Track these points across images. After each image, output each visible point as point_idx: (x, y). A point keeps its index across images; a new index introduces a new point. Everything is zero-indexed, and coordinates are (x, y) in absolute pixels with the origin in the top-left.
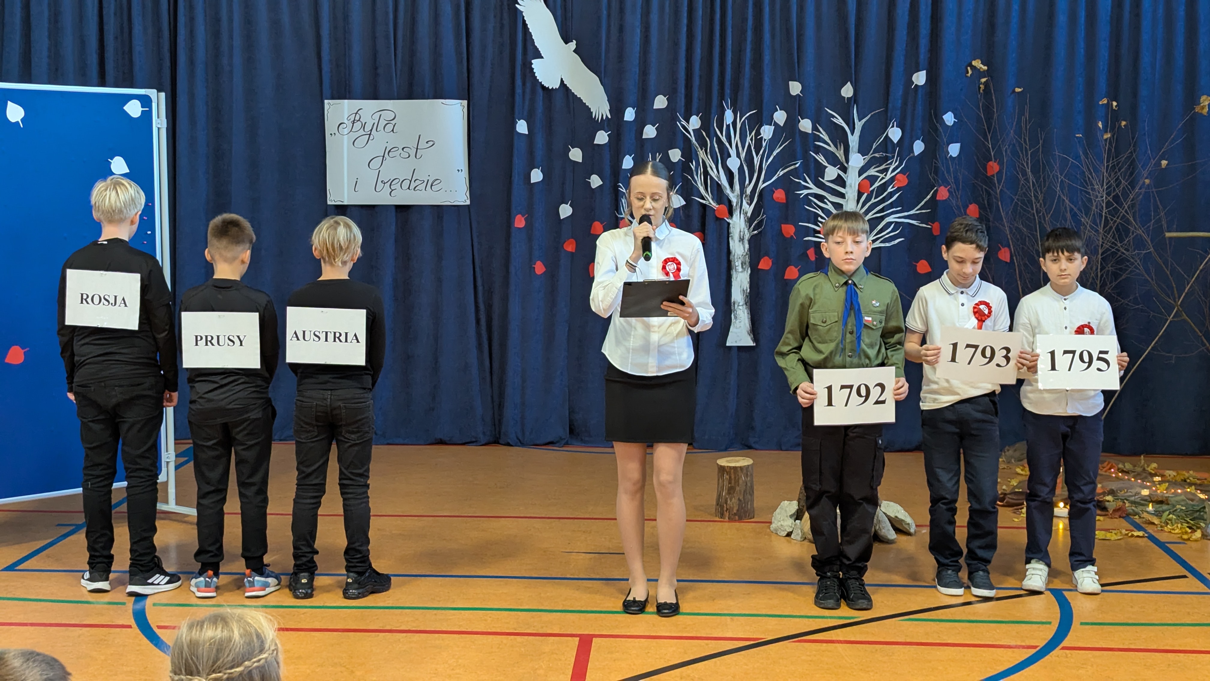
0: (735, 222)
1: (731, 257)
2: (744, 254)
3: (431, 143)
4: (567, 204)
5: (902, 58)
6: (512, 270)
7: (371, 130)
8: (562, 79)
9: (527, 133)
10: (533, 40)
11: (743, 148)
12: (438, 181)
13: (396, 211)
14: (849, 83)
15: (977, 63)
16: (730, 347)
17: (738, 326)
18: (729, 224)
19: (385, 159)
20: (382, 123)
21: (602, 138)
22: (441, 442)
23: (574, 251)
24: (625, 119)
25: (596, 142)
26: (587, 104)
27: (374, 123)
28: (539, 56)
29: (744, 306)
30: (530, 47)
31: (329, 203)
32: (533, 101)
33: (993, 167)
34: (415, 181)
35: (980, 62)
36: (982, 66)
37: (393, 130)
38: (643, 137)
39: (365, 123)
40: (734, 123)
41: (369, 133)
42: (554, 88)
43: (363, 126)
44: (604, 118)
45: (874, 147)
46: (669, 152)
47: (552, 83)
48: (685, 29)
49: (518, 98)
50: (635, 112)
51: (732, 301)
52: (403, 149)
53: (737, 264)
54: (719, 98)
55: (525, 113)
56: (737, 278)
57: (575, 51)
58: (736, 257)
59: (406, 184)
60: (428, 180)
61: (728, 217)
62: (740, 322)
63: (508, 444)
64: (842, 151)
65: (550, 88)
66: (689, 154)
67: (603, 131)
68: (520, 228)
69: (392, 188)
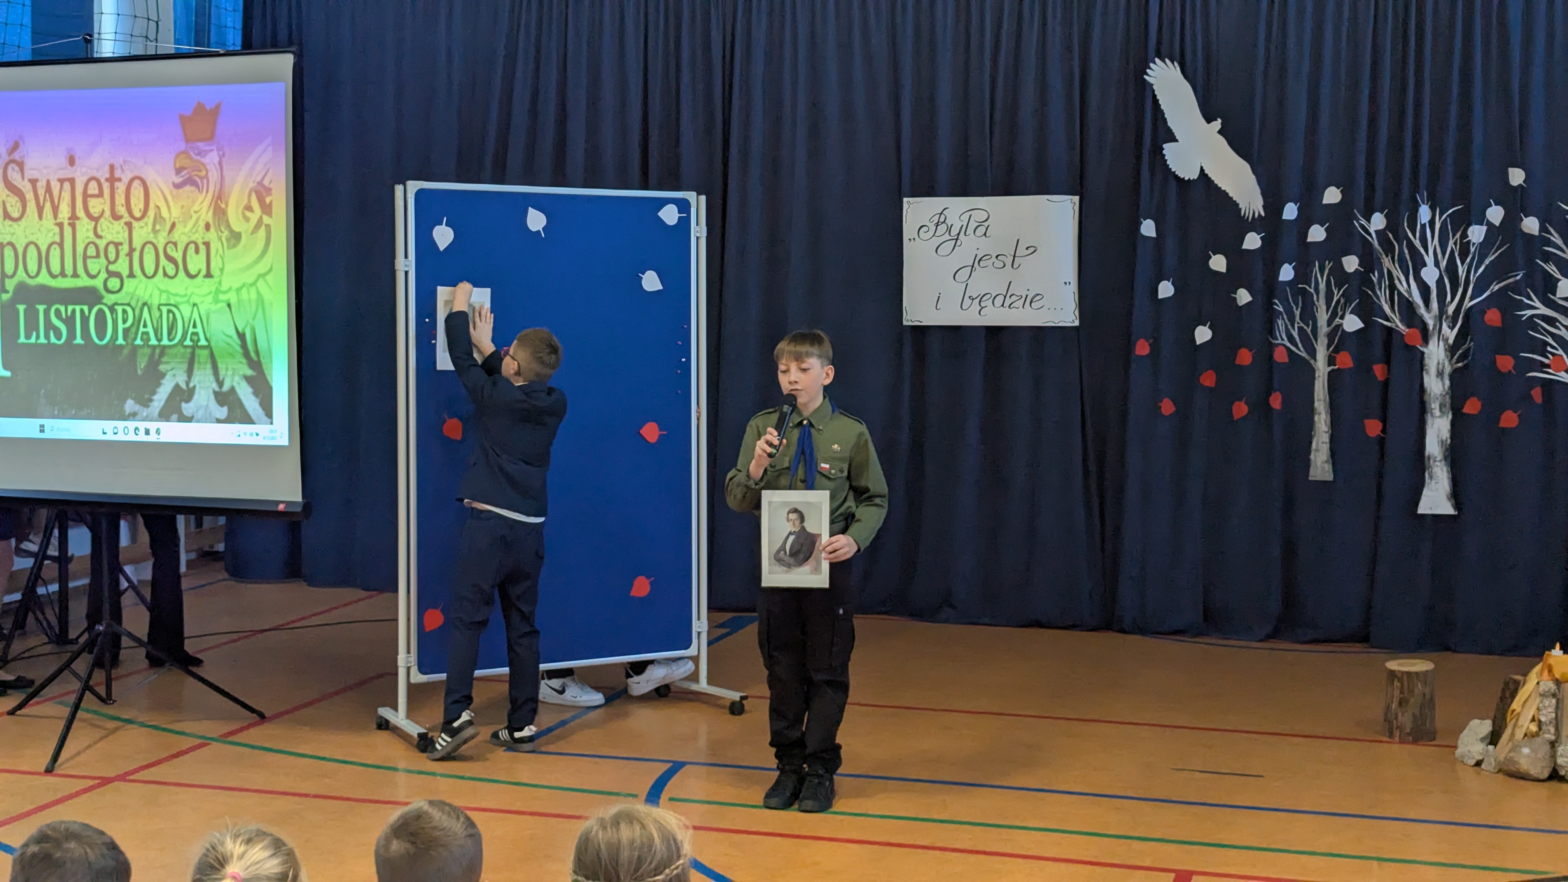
0: (1431, 351)
1: (1426, 398)
2: (1444, 393)
3: (1032, 250)
4: (1205, 326)
6: (1132, 409)
7: (959, 234)
8: (1202, 168)
9: (1154, 235)
11: (1444, 254)
12: (1040, 297)
13: (987, 334)
16: (1423, 516)
17: (1434, 488)
18: (1423, 353)
19: (974, 269)
20: (973, 225)
21: (1252, 241)
23: (1213, 386)
24: (1284, 217)
25: (1245, 246)
26: (1234, 199)
27: (962, 226)
29: (1443, 462)
30: (1161, 128)
31: (905, 323)
32: (1163, 196)
34: (1010, 297)
37: (985, 234)
38: (1309, 240)
39: (952, 225)
40: (1432, 223)
41: (956, 237)
42: (1192, 179)
43: (949, 230)
44: (1256, 215)
46: (1345, 260)
47: (1188, 172)
48: (1366, 101)
49: (1144, 192)
50: (1298, 209)
51: (1427, 454)
52: (997, 257)
53: (1435, 406)
54: (1412, 191)
55: (1154, 210)
56: (1432, 425)
57: (1220, 132)
58: (1432, 396)
59: (999, 301)
60: (1027, 296)
61: (1421, 344)
63: (1123, 631)
65: (1187, 179)
66: (1369, 261)
67: (1254, 234)
68: (1143, 356)
69: (982, 306)
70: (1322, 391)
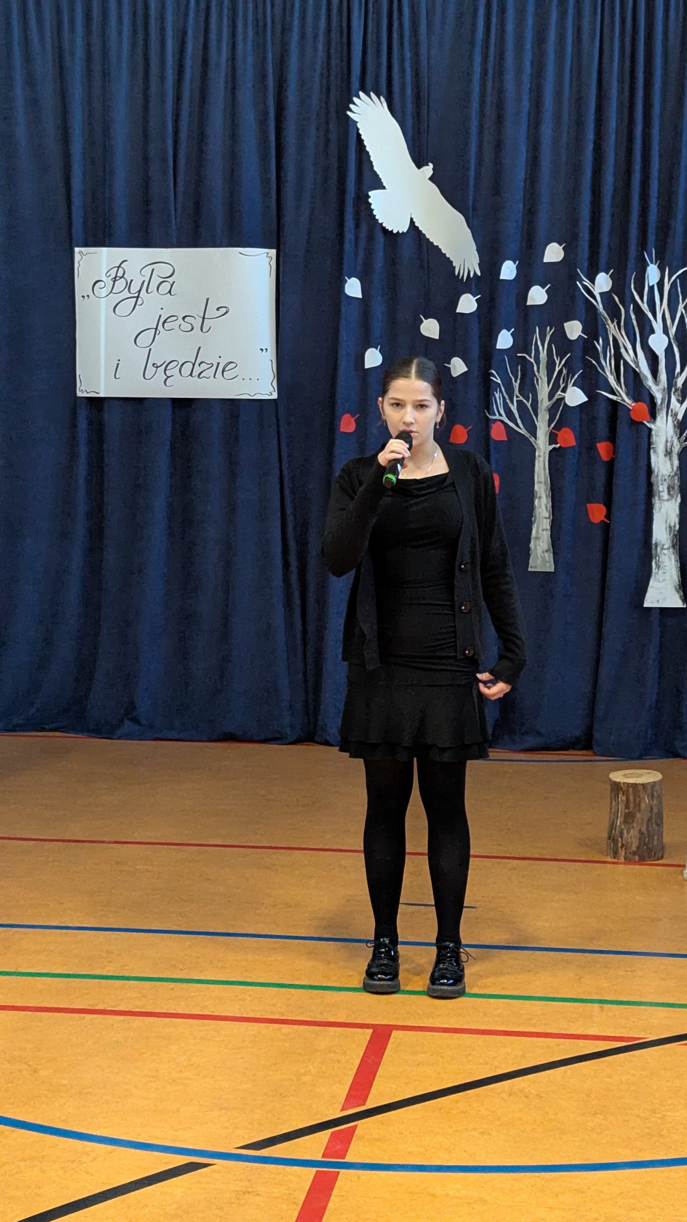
0: (659, 427)
1: (653, 479)
2: (672, 474)
3: (223, 310)
7: (139, 291)
8: (412, 219)
9: (360, 296)
10: (371, 162)
11: (673, 321)
12: (234, 365)
13: (174, 408)
16: (650, 609)
17: (661, 579)
18: (650, 430)
19: (158, 332)
20: (155, 281)
21: (467, 304)
22: (231, 738)
24: (502, 277)
25: (460, 309)
26: (448, 256)
27: (144, 282)
28: (378, 185)
29: (671, 550)
30: (366, 173)
31: (79, 394)
32: (369, 251)
34: (200, 365)
37: (170, 292)
38: (528, 303)
39: (132, 281)
40: (661, 284)
41: (136, 295)
42: (401, 232)
43: (129, 285)
44: (472, 275)
46: (566, 325)
47: (398, 225)
48: (590, 147)
49: (348, 246)
50: (517, 268)
51: (654, 542)
52: (184, 318)
53: (662, 488)
54: (640, 248)
55: (359, 268)
56: (660, 509)
57: (431, 179)
58: (659, 478)
59: (187, 368)
60: (218, 363)
61: (649, 420)
62: (664, 573)
63: (327, 743)
65: (395, 232)
66: (593, 328)
67: (469, 295)
68: (347, 434)
69: (168, 375)
70: (543, 471)
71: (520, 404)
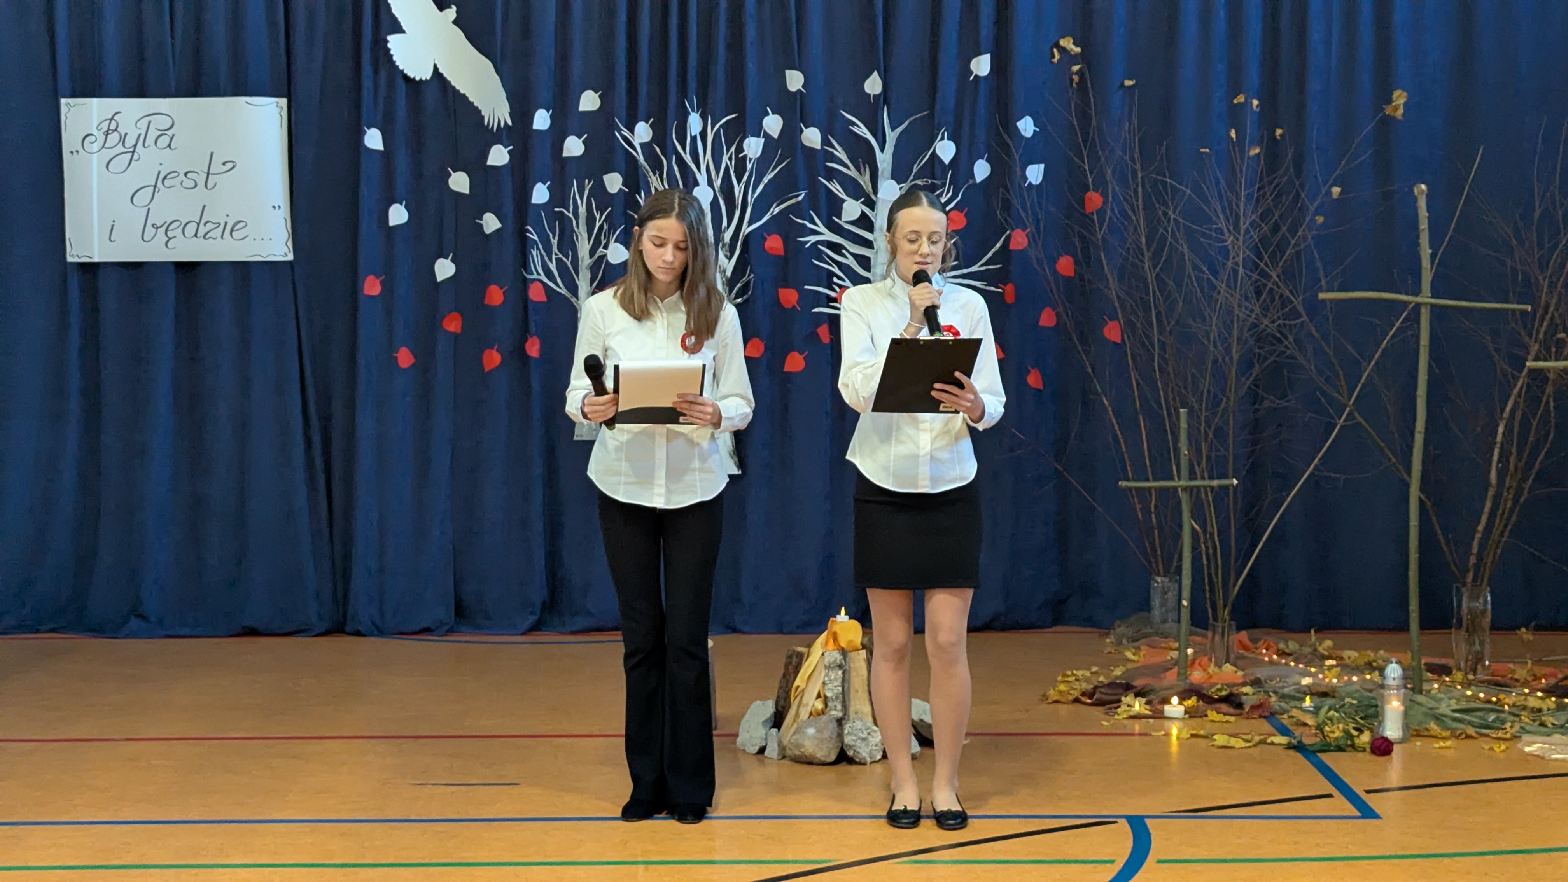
3: (229, 165)
4: (447, 258)
5: (955, 35)
6: (361, 361)
7: (135, 146)
8: (435, 66)
9: (381, 148)
11: (718, 172)
12: (242, 224)
13: (177, 272)
14: (876, 73)
15: (1067, 43)
19: (157, 190)
20: (153, 134)
21: (499, 156)
22: (252, 632)
23: (459, 331)
24: (535, 127)
25: (490, 162)
26: (476, 104)
27: (140, 135)
28: (398, 29)
30: (384, 16)
31: (70, 259)
32: (390, 99)
33: (1094, 199)
34: (205, 225)
35: (1072, 41)
36: (1073, 47)
37: (169, 146)
38: (565, 154)
39: (126, 134)
40: (704, 134)
41: (132, 150)
42: (424, 79)
43: (123, 140)
44: (502, 124)
45: (915, 170)
46: (606, 178)
47: (420, 72)
49: (367, 94)
50: (551, 117)
52: (186, 174)
54: (680, 95)
55: (379, 117)
57: (455, 22)
59: (191, 229)
60: (226, 223)
63: (358, 634)
64: (868, 177)
65: (417, 79)
66: (634, 180)
67: (500, 147)
68: (372, 297)
69: (170, 236)
71: (558, 260)
